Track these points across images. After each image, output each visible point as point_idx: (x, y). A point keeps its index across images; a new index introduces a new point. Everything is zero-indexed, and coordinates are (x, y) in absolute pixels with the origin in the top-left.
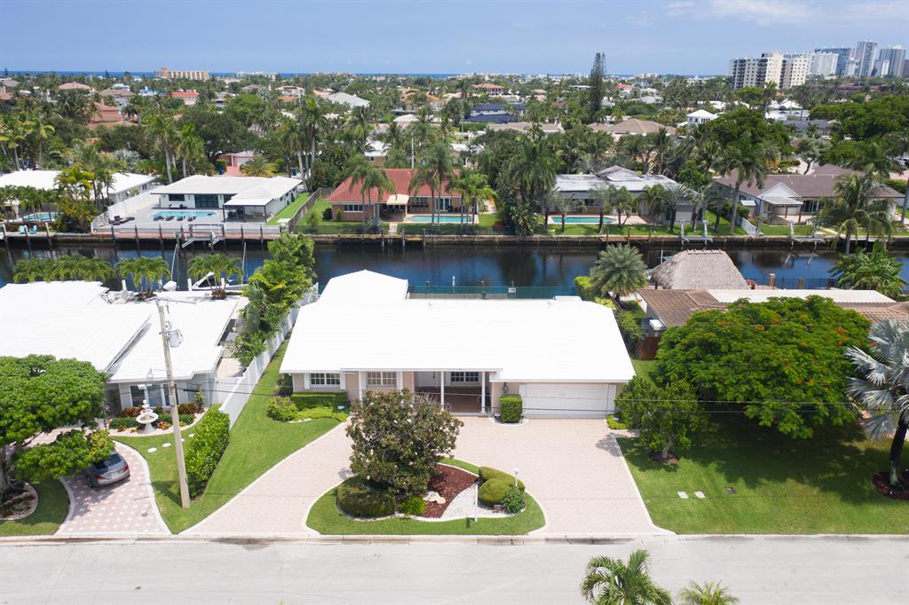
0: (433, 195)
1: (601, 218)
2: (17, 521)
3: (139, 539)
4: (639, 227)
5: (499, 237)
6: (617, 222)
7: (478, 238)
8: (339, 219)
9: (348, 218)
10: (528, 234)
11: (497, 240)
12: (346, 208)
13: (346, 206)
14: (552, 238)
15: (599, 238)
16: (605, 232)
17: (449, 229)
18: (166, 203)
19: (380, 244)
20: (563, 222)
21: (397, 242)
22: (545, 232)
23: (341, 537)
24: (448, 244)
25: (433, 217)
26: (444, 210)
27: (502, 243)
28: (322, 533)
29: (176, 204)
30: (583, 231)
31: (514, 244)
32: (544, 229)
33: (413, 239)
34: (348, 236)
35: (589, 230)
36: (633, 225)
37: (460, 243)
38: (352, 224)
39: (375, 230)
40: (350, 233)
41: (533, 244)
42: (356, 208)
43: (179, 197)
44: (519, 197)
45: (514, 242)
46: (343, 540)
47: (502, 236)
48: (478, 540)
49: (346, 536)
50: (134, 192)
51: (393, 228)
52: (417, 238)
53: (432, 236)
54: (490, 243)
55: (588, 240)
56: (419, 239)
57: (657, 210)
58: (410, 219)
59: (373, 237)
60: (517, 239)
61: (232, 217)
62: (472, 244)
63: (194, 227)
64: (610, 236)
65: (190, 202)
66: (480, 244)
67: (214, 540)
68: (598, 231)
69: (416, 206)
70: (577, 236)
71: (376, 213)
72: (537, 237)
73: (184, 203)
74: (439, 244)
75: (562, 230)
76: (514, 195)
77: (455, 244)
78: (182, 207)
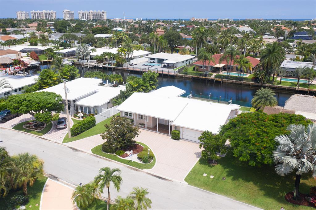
1: (298, 80)
2: (37, 131)
3: (55, 142)
7: (243, 82)
8: (197, 70)
9: (200, 70)
11: (251, 84)
12: (200, 67)
13: (200, 66)
14: (274, 86)
16: (298, 86)
17: (235, 78)
18: (150, 60)
19: (206, 80)
20: (281, 80)
21: (212, 80)
22: (272, 83)
24: (232, 83)
25: (227, 73)
26: (239, 71)
28: (92, 153)
29: (152, 61)
30: (290, 84)
33: (218, 80)
34: (196, 76)
35: (293, 84)
37: (236, 84)
38: (200, 72)
39: (206, 75)
43: (153, 59)
45: (258, 85)
47: (253, 83)
48: (128, 167)
49: (97, 155)
50: (142, 56)
51: (213, 76)
52: (220, 80)
53: (226, 79)
54: (248, 85)
55: (290, 88)
59: (204, 77)
61: (164, 67)
62: (241, 84)
63: (149, 68)
64: (300, 88)
65: (156, 61)
66: (244, 85)
67: (69, 147)
69: (224, 69)
70: (285, 86)
71: (209, 69)
72: (268, 85)
73: (154, 61)
74: (229, 83)
75: (280, 83)
77: (234, 83)
78: (153, 62)
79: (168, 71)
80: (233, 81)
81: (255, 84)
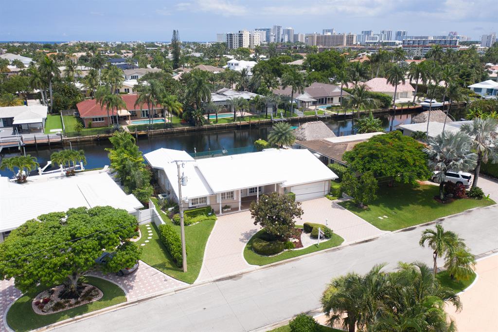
1: (235, 114)
4: (251, 117)
5: (187, 128)
6: (240, 115)
7: (176, 129)
8: (92, 126)
9: (96, 125)
10: (201, 125)
11: (185, 130)
12: (93, 120)
14: (213, 126)
15: (236, 124)
16: (237, 121)
17: (158, 126)
20: (217, 117)
22: (209, 123)
23: (269, 265)
25: (150, 121)
27: (188, 131)
28: (260, 266)
30: (227, 121)
31: (194, 131)
32: (207, 122)
33: (141, 133)
35: (229, 120)
36: (247, 116)
37: (166, 133)
38: (100, 129)
40: (103, 133)
41: (204, 130)
42: (100, 119)
44: (195, 106)
45: (195, 130)
46: (272, 266)
47: (188, 127)
48: (325, 252)
49: (272, 264)
51: (126, 129)
52: (143, 133)
53: (152, 130)
54: (182, 132)
55: (230, 125)
56: (145, 133)
57: (259, 108)
58: (131, 123)
60: (196, 128)
62: (173, 133)
64: (241, 122)
66: (177, 132)
67: (214, 281)
68: (234, 120)
69: (134, 116)
70: (225, 124)
72: (205, 126)
74: (155, 135)
75: (217, 121)
76: (193, 105)
77: (164, 134)
79: (35, 138)
80: (160, 131)
81: (191, 129)
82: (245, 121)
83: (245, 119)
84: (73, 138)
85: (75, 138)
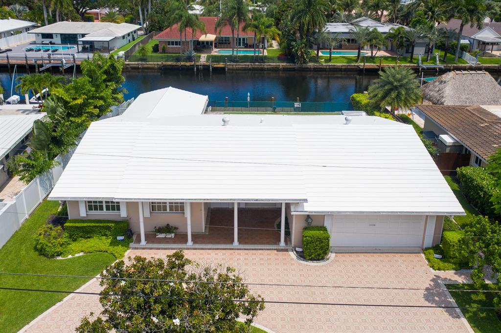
0: (233, 35)
1: (359, 52)
4: (386, 58)
5: (282, 65)
6: (370, 54)
7: (266, 65)
8: (164, 51)
9: (171, 50)
10: (304, 63)
11: (281, 67)
13: (169, 42)
14: (322, 65)
15: (358, 66)
16: (363, 61)
17: (245, 59)
18: (40, 39)
19: (193, 69)
20: (330, 55)
21: (206, 68)
22: (317, 62)
24: (245, 69)
26: (242, 46)
27: (285, 70)
29: (47, 41)
30: (345, 61)
31: (294, 70)
32: (316, 59)
33: (218, 66)
34: (169, 63)
35: (350, 60)
36: (381, 57)
37: (254, 69)
38: (174, 55)
39: (189, 59)
40: (171, 61)
41: (309, 70)
42: (177, 43)
43: (49, 36)
44: (298, 35)
45: (294, 68)
47: (285, 64)
50: (18, 32)
51: (203, 58)
52: (221, 65)
53: (232, 63)
54: (276, 70)
55: (349, 67)
56: (223, 66)
57: (401, 45)
58: (215, 52)
59: (188, 64)
60: (297, 66)
61: (85, 50)
62: (262, 69)
63: (51, 56)
64: (366, 64)
65: (57, 40)
66: (268, 69)
68: (356, 61)
69: (221, 43)
70: (341, 65)
71: (191, 47)
72: (311, 65)
73: (53, 41)
74: (238, 69)
75: (330, 60)
76: (295, 33)
77: (250, 69)
78: (51, 43)
80: (246, 65)
81: (289, 67)
82: (374, 63)
83: (376, 60)
84: (134, 63)
85: (136, 63)
